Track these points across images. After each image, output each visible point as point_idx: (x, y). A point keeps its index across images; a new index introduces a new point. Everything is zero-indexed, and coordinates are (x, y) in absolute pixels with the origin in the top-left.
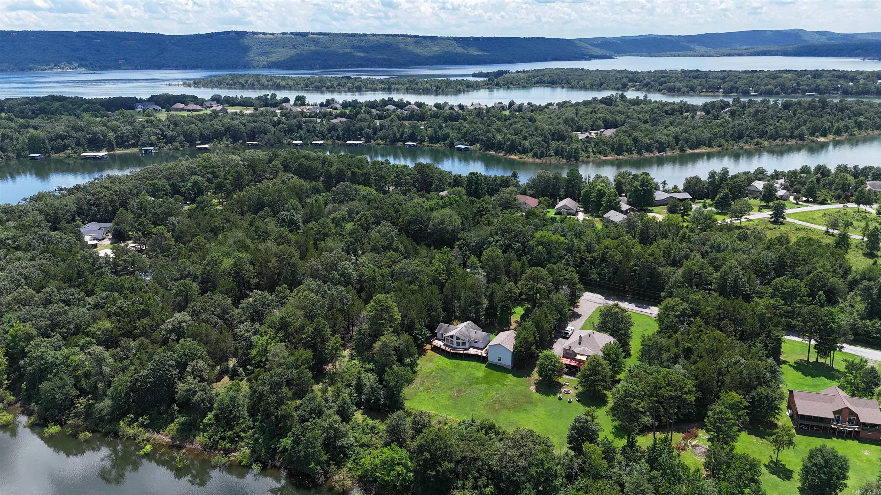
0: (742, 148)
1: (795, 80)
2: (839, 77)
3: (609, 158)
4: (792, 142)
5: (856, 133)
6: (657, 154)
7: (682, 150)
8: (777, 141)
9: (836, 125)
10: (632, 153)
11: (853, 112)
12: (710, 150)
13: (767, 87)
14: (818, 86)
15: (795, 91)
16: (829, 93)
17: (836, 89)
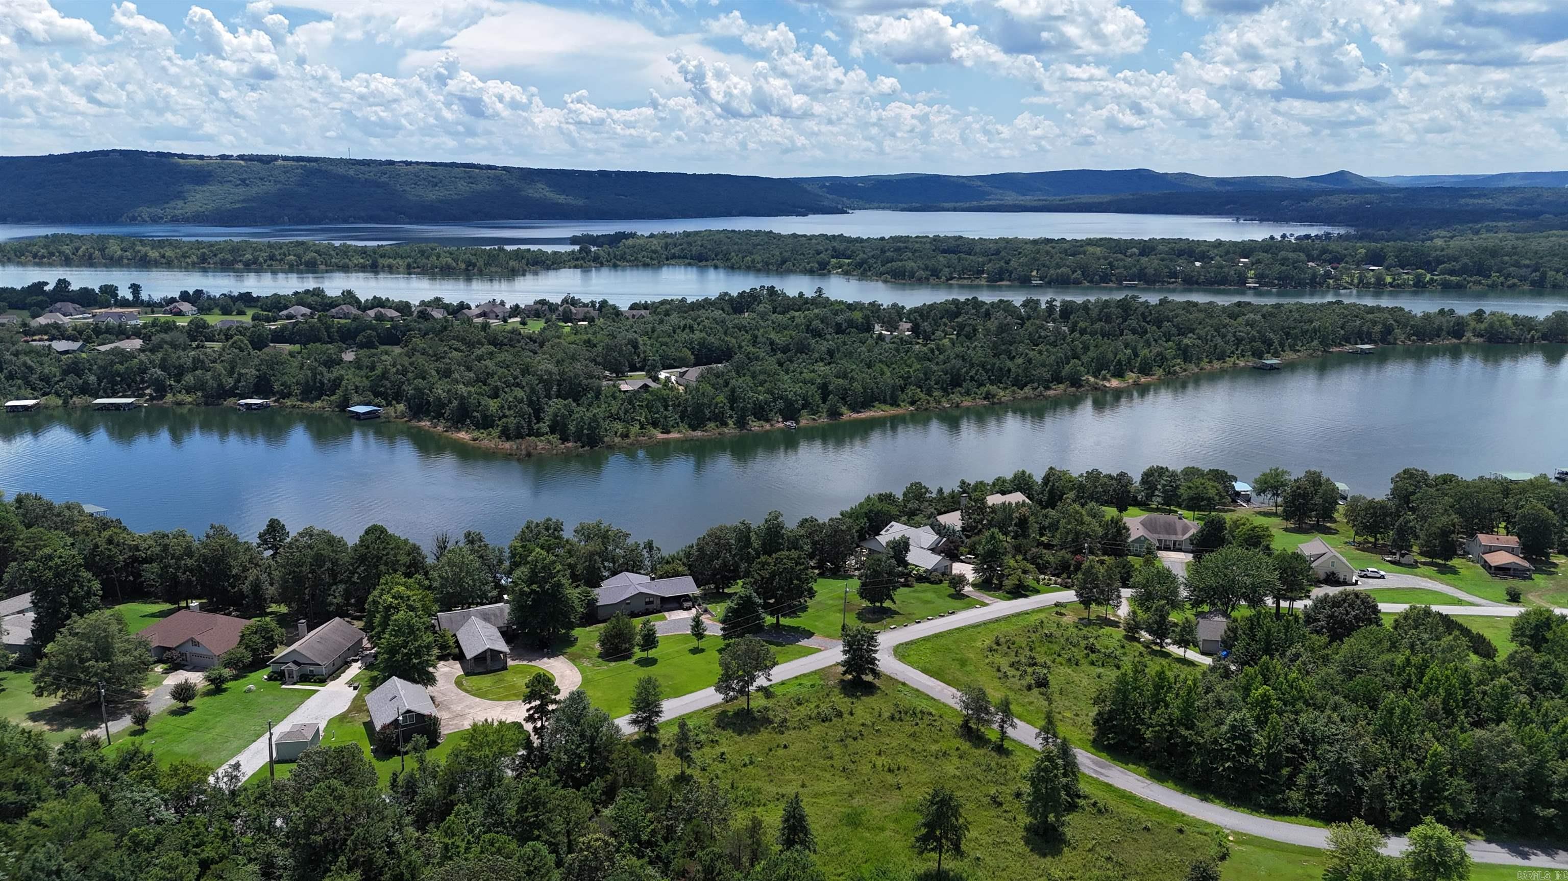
0: (958, 406)
1: (1105, 258)
2: (1180, 254)
3: (674, 435)
4: (1056, 390)
5: (1177, 368)
6: (781, 425)
7: (834, 414)
8: (1026, 389)
9: (1144, 352)
10: (725, 424)
11: (1177, 326)
12: (892, 411)
13: (1059, 271)
14: (1142, 270)
15: (1105, 278)
16: (1163, 282)
17: (1174, 275)
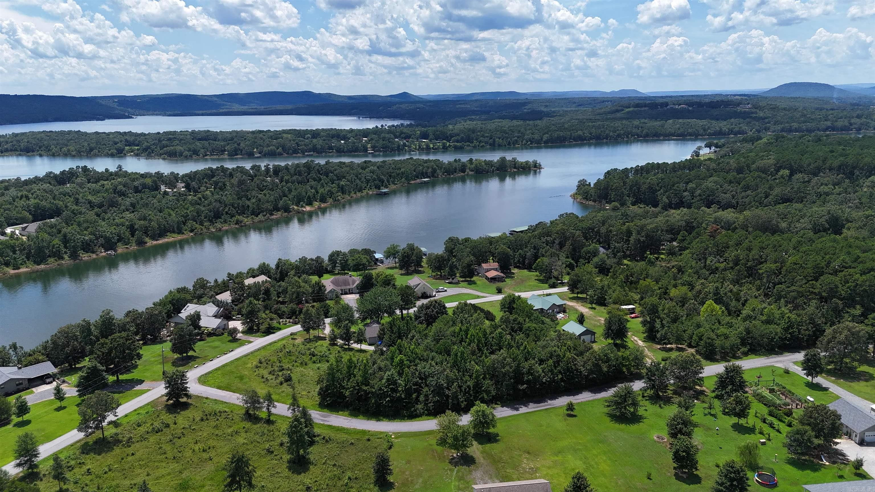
0: (220, 230)
1: (294, 140)
2: (333, 137)
3: (23, 270)
4: (277, 215)
5: (339, 198)
6: (104, 254)
7: (141, 243)
8: (259, 216)
9: (321, 191)
10: (63, 258)
11: (336, 175)
12: (179, 237)
13: (269, 148)
14: (314, 146)
15: (295, 152)
16: (326, 152)
17: (331, 148)
